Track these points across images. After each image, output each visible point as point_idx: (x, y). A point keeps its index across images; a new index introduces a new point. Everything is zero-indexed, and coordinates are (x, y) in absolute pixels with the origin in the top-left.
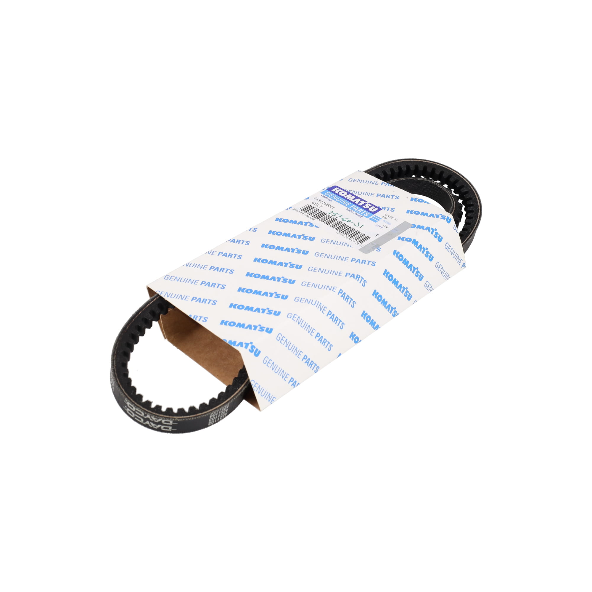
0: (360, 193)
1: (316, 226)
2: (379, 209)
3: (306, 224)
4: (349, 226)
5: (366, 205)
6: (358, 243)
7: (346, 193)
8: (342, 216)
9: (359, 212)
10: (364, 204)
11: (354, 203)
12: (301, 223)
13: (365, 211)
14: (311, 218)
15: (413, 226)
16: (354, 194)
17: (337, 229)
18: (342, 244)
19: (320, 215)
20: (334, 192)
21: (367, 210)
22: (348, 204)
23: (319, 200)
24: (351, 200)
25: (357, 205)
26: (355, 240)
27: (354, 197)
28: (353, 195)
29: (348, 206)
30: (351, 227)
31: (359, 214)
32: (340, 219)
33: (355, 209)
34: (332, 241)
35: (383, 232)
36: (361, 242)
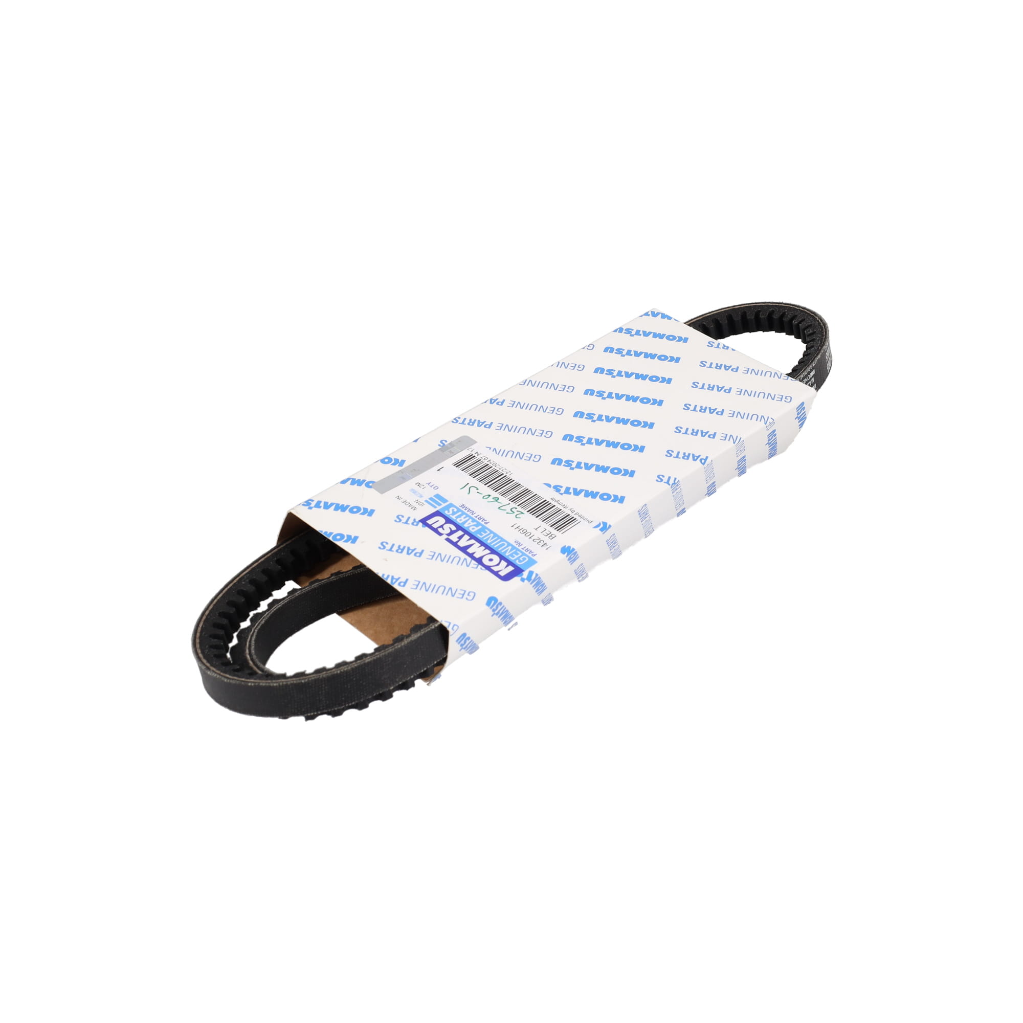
0: (457, 560)
1: (549, 485)
2: (424, 521)
3: (567, 491)
4: (488, 486)
5: (449, 531)
6: (476, 455)
7: (485, 561)
8: (499, 508)
9: (464, 516)
10: (452, 532)
11: (472, 537)
12: (577, 493)
13: (453, 517)
14: (558, 501)
15: (371, 485)
16: (469, 559)
17: (511, 481)
18: (504, 453)
19: (541, 509)
20: (510, 563)
21: (448, 521)
22: (485, 535)
23: (542, 543)
24: (478, 544)
25: (466, 532)
26: (480, 460)
27: (470, 550)
28: (471, 556)
29: (484, 529)
30: (485, 485)
31: (466, 511)
32: (504, 500)
33: (472, 524)
34: (521, 458)
35: (429, 476)
36: (471, 457)
